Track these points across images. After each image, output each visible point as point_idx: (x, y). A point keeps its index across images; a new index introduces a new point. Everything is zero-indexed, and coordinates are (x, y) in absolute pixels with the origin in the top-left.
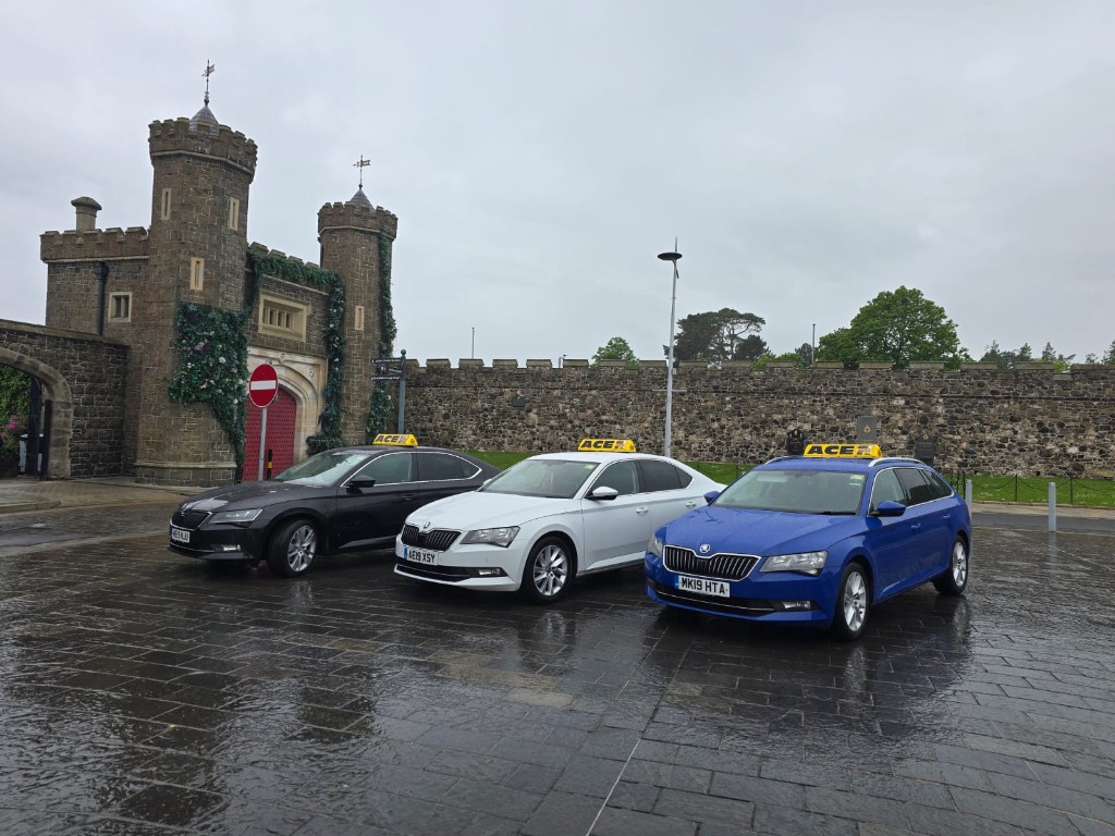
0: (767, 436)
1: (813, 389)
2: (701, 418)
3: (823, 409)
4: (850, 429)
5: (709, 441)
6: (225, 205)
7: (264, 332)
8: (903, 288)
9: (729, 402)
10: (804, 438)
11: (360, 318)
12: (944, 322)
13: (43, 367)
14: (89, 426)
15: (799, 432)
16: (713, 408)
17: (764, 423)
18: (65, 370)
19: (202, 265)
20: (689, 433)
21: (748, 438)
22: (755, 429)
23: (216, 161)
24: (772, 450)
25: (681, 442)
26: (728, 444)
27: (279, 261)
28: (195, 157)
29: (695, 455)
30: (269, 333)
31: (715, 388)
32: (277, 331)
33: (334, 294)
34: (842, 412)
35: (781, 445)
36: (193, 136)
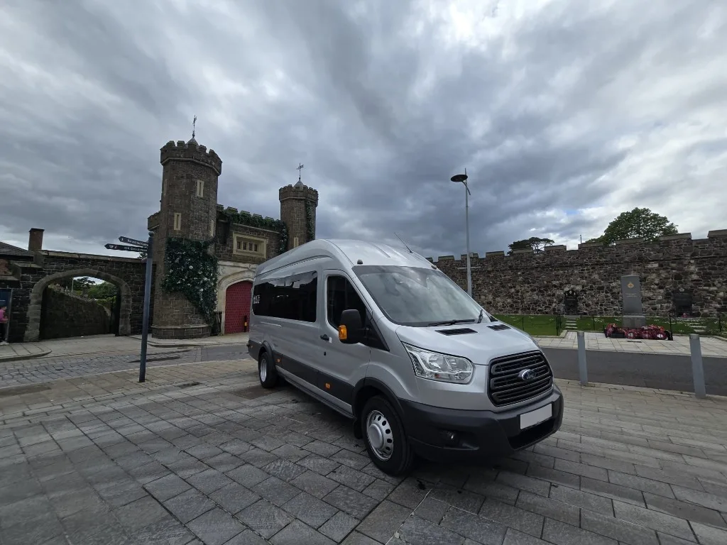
0: (549, 295)
1: (581, 262)
2: (503, 287)
3: (591, 275)
4: (613, 287)
5: (509, 300)
6: (194, 183)
7: (237, 253)
8: (637, 208)
9: (520, 275)
10: (577, 295)
12: (668, 224)
13: (113, 277)
15: (573, 292)
16: (510, 279)
17: (547, 287)
18: (127, 279)
19: (180, 216)
20: (495, 296)
21: (536, 297)
22: (540, 291)
23: (187, 161)
24: (554, 305)
25: (491, 303)
26: (522, 302)
27: (233, 216)
28: (177, 161)
29: (501, 310)
30: (239, 254)
31: (510, 267)
32: (247, 253)
33: (282, 232)
34: (605, 276)
35: (560, 301)
36: (175, 149)
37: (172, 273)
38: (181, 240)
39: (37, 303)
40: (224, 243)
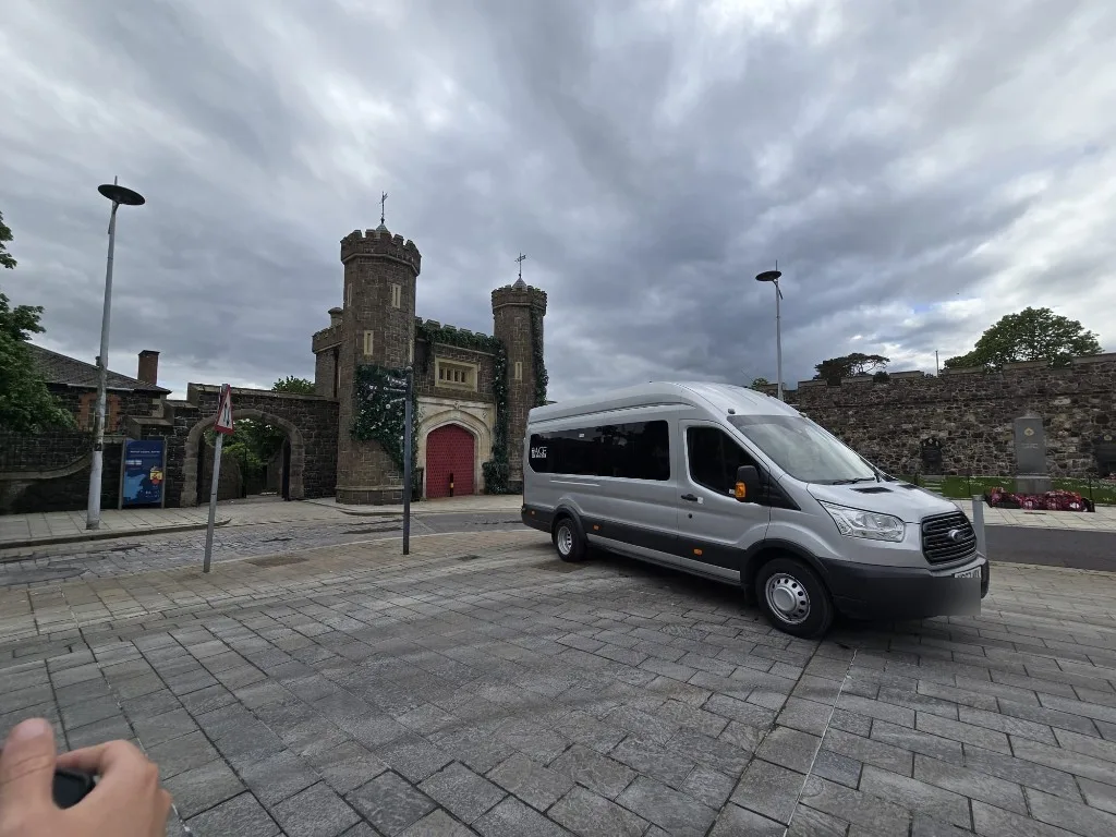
0: (898, 446)
1: (946, 394)
3: (962, 416)
4: (998, 434)
6: (389, 290)
7: (440, 386)
8: (1029, 309)
9: (852, 416)
10: (941, 446)
11: (518, 371)
12: (1081, 333)
13: (281, 421)
14: (317, 461)
15: (935, 440)
16: (836, 422)
17: (893, 433)
18: (298, 422)
19: (372, 336)
21: (877, 448)
22: (883, 439)
23: (380, 258)
24: (904, 460)
27: (436, 332)
28: (366, 257)
30: (444, 386)
31: (836, 403)
32: (453, 384)
33: (498, 354)
34: (985, 417)
35: (914, 454)
36: (363, 242)
37: (364, 415)
38: (374, 368)
39: (193, 456)
40: (425, 371)
